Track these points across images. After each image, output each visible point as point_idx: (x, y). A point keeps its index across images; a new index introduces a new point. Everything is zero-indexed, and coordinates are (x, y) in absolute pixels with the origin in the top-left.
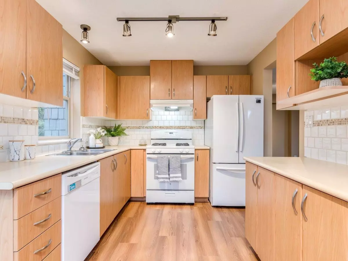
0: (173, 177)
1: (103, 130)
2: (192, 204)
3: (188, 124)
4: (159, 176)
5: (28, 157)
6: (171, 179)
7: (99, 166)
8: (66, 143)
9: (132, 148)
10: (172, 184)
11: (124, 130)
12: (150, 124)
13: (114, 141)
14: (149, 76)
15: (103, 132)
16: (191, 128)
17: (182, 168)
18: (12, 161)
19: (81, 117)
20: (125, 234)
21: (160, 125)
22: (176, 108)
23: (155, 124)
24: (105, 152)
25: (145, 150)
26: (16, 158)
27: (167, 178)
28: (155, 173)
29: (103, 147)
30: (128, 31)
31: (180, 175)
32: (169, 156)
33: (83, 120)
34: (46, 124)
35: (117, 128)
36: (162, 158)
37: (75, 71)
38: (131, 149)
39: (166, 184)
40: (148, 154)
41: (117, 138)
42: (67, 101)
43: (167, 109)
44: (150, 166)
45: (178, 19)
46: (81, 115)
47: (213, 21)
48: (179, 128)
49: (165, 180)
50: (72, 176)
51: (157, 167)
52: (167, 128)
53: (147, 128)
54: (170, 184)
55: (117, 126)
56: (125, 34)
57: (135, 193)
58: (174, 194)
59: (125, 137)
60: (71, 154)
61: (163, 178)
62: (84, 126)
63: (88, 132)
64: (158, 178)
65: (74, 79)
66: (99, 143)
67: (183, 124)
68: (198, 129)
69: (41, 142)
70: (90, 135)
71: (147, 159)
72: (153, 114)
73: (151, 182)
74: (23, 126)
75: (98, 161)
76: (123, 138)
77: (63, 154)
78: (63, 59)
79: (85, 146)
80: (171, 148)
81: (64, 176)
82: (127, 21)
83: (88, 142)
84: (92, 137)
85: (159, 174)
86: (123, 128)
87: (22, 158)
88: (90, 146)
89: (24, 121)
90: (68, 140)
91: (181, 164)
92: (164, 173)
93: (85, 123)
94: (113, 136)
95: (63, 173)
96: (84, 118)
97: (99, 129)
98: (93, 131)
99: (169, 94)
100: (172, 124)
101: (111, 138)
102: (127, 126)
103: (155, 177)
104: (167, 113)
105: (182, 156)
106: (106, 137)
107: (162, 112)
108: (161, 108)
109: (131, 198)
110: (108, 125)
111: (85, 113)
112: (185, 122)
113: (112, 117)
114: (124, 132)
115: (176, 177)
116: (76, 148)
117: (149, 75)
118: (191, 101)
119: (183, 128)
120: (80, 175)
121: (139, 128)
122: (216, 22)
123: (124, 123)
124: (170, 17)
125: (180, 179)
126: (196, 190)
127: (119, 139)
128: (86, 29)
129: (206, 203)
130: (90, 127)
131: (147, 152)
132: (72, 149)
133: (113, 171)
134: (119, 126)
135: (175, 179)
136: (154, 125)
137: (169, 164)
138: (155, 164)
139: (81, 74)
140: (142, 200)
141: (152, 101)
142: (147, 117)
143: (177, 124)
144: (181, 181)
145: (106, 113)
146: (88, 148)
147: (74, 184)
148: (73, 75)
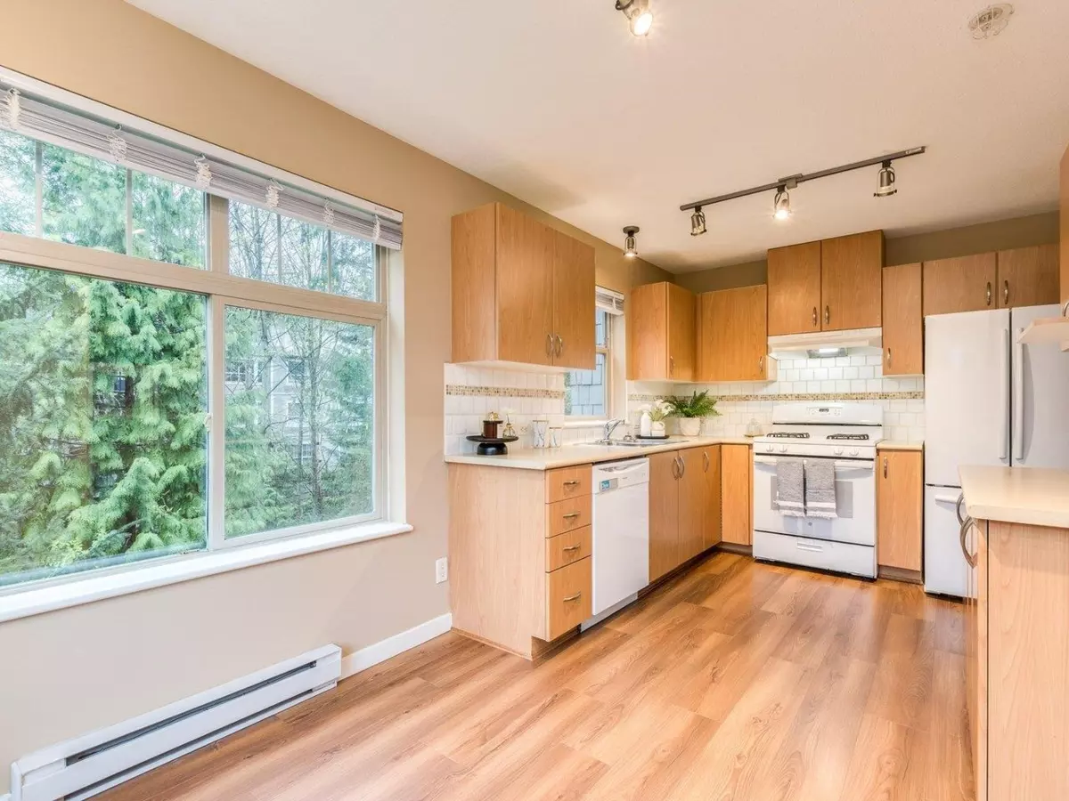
0: (815, 509)
1: (667, 404)
2: (871, 580)
3: (876, 386)
4: (782, 503)
5: (553, 444)
6: (810, 513)
7: (648, 463)
8: (600, 426)
9: (723, 441)
10: (814, 524)
11: (712, 403)
12: (771, 390)
13: (690, 426)
14: (765, 285)
15: (666, 408)
16: (884, 396)
17: (838, 491)
18: (536, 447)
19: (627, 381)
20: (696, 594)
21: (796, 392)
22: (835, 350)
23: (786, 390)
24: (667, 443)
25: (750, 446)
26: (541, 444)
27: (799, 509)
28: (774, 497)
29: (666, 437)
30: (699, 225)
31: (833, 505)
32: (805, 461)
33: (630, 387)
34: (574, 392)
35: (698, 400)
36: (788, 463)
37: (617, 302)
38: (722, 444)
39: (800, 523)
40: (757, 454)
41: (697, 420)
42: (604, 354)
43: (811, 355)
44: (762, 482)
45: (799, 179)
46: (628, 379)
47: (886, 162)
48: (847, 397)
49: (794, 512)
50: (605, 470)
51: (776, 484)
52: (816, 397)
53: (765, 398)
54: (810, 524)
55: (698, 395)
56: (696, 231)
57: (730, 535)
58: (820, 547)
59: (716, 418)
60: (609, 444)
61: (790, 508)
62: (631, 398)
63: (639, 409)
64: (778, 508)
65: (614, 316)
66: (659, 429)
67: (859, 388)
68: (904, 400)
69: (567, 424)
70: (642, 413)
71: (754, 466)
72: (778, 368)
73: (764, 514)
74: (547, 401)
75: (645, 456)
76: (710, 421)
77: (596, 443)
78: (596, 287)
79: (633, 434)
80: (818, 443)
81: (595, 468)
82: (698, 208)
83: (638, 427)
84: (646, 418)
85: (781, 499)
86: (712, 399)
87: (547, 445)
88: (642, 435)
89: (547, 393)
90: (604, 423)
91: (836, 483)
92: (792, 498)
93: (635, 392)
94: (688, 415)
95: (594, 464)
96: (633, 382)
97: (658, 403)
98: (647, 406)
99: (816, 319)
100: (829, 389)
101: (684, 421)
102: (721, 394)
103: (773, 504)
104: (815, 362)
105: (838, 462)
106: (674, 418)
107: (802, 362)
108: (798, 353)
109: (722, 543)
110: (680, 394)
111: (633, 373)
112: (866, 383)
113: (685, 376)
114: (715, 407)
115: (823, 509)
116: (618, 434)
117: (765, 281)
118: (877, 332)
119: (861, 397)
120: (615, 472)
121: (746, 398)
122: (894, 163)
123: (713, 391)
124: (780, 181)
125: (834, 515)
126: (878, 546)
127: (702, 422)
128: (631, 232)
129: (914, 585)
130: (644, 398)
131: (756, 449)
132: (610, 437)
133: (676, 478)
134: (702, 396)
135: (818, 513)
136: (783, 392)
137: (805, 480)
138: (772, 478)
139: (626, 305)
140: (745, 553)
141: (772, 340)
142: (760, 374)
143: (843, 389)
144: (835, 518)
145: (671, 371)
146: (639, 437)
147: (607, 482)
148: (612, 309)
